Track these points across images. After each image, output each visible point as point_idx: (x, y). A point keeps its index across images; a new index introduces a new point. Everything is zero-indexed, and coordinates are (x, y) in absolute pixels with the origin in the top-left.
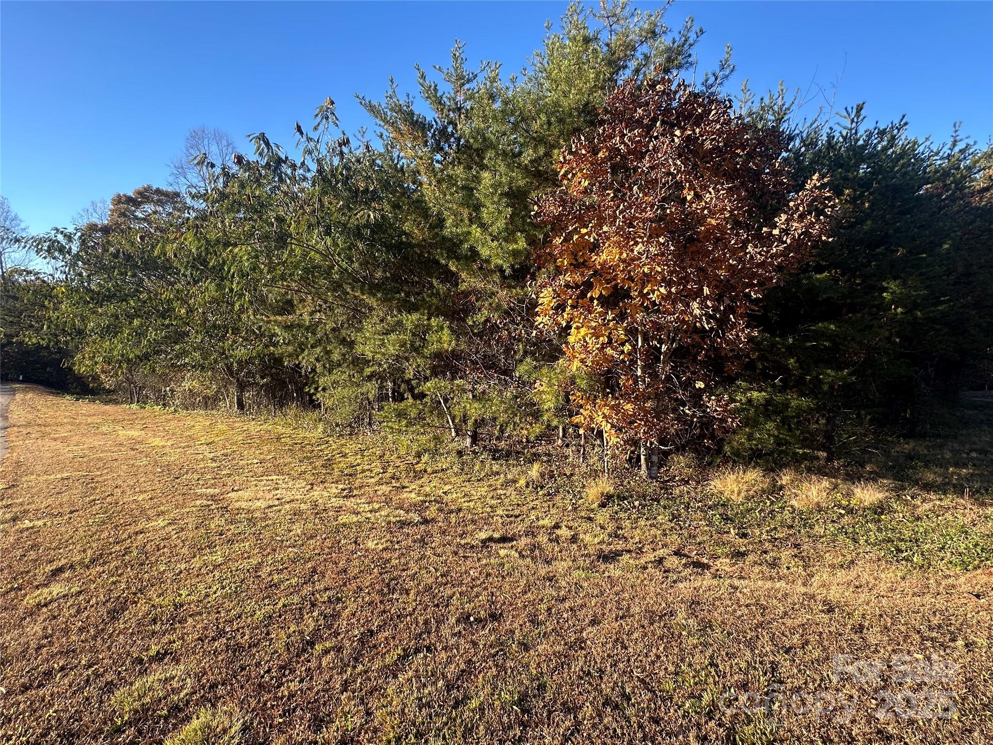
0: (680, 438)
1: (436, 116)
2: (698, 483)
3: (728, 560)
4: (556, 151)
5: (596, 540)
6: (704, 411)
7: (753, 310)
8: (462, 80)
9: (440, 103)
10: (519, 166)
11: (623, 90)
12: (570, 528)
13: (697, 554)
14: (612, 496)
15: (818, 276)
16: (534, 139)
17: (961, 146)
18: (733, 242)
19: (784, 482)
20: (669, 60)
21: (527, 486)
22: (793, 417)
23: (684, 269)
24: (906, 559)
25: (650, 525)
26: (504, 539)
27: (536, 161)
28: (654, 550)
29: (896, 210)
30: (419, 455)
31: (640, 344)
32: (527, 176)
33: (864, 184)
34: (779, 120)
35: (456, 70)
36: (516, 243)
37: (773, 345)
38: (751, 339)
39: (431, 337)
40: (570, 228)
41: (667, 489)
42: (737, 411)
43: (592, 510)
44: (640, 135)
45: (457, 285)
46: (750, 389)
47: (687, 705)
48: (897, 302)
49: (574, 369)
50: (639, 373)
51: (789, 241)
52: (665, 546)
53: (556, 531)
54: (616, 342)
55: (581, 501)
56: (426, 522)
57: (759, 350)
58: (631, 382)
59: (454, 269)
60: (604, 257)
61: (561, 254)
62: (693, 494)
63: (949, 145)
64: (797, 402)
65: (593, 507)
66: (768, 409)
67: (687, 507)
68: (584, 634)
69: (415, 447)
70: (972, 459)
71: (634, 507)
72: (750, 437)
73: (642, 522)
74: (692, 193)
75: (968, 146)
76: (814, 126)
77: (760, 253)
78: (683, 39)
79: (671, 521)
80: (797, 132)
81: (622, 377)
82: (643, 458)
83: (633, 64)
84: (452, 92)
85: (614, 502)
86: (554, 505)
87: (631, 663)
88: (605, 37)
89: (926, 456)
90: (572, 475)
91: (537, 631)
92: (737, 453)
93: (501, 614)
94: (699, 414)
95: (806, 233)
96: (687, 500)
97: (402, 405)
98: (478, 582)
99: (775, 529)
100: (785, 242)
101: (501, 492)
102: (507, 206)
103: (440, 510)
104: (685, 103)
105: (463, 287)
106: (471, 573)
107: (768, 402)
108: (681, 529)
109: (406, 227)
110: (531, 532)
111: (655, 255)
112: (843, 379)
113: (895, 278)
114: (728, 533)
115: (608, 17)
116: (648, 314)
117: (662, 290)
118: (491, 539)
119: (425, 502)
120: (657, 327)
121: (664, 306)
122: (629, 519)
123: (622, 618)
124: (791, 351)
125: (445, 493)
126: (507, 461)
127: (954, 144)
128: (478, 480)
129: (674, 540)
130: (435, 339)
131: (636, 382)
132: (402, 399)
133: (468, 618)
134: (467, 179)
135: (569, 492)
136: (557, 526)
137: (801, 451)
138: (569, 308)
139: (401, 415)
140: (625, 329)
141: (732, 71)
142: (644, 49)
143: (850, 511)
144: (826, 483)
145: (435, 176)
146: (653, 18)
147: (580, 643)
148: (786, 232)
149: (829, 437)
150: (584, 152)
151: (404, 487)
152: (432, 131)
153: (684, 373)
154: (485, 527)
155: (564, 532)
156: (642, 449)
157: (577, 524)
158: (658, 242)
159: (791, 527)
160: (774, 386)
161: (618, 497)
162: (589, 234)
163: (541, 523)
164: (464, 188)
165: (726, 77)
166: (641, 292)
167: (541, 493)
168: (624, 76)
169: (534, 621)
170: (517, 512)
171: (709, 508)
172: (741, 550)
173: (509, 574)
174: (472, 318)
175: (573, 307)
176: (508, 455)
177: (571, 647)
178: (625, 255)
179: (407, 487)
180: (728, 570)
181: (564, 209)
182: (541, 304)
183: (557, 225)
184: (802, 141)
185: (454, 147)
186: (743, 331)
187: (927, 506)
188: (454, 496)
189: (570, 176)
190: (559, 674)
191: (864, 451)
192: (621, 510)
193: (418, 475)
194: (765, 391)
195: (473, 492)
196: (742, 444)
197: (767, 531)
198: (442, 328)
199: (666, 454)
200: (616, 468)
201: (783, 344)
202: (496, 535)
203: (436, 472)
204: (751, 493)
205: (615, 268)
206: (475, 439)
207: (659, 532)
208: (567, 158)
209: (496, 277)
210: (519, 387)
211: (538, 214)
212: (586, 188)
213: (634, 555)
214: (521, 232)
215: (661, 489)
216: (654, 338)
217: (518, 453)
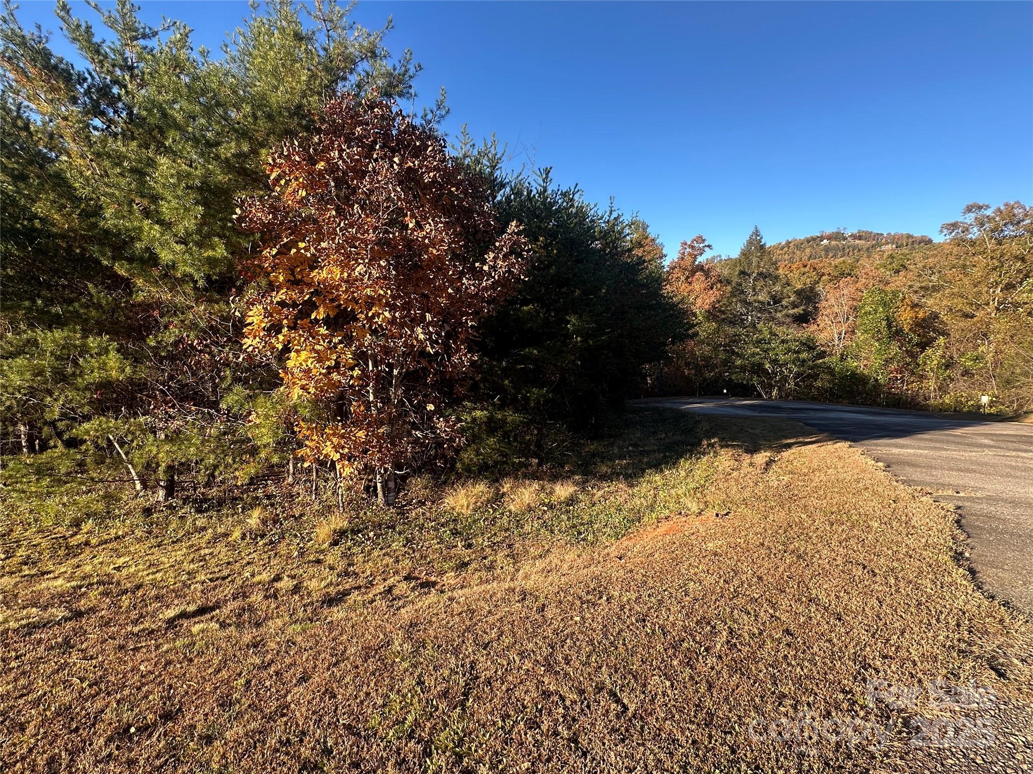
0: (416, 461)
1: (92, 67)
2: (433, 502)
3: (453, 574)
4: (263, 151)
5: (323, 584)
6: (434, 433)
7: (475, 336)
8: (133, 33)
9: (98, 52)
10: (217, 157)
11: (341, 103)
12: (293, 577)
13: (427, 574)
14: (346, 531)
15: (525, 308)
16: (236, 131)
17: (615, 215)
18: (451, 273)
19: (505, 490)
20: (390, 85)
21: (243, 537)
22: (511, 431)
23: (407, 294)
24: (583, 540)
25: (384, 555)
26: (202, 611)
27: (239, 155)
28: (385, 580)
29: (574, 259)
30: (77, 524)
31: (371, 368)
32: (229, 172)
33: (552, 234)
34: (493, 167)
35: (124, 16)
36: (214, 249)
37: (492, 368)
38: (473, 363)
39: (88, 363)
40: (285, 240)
41: (404, 514)
42: (462, 430)
43: (322, 551)
44: (358, 154)
45: (130, 294)
46: (475, 409)
47: (391, 734)
48: (577, 332)
49: (296, 397)
50: (371, 398)
51: (496, 277)
52: (397, 572)
53: (275, 584)
54: (344, 366)
55: (310, 544)
56: (78, 615)
57: (482, 372)
58: (362, 408)
59: (122, 272)
60: (324, 274)
61: (275, 268)
62: (428, 514)
63: (608, 213)
64: (511, 417)
65: (323, 547)
66: (492, 426)
67: (422, 527)
68: (289, 698)
69: (72, 513)
70: (630, 451)
71: (369, 539)
72: (478, 454)
73: (376, 553)
74: (414, 221)
75: (619, 217)
76: (520, 178)
77: (473, 285)
78: (403, 69)
79: (404, 546)
80: (507, 180)
81: (354, 403)
82: (379, 485)
83: (354, 79)
84: (118, 43)
85: (347, 537)
86: (276, 554)
87: (339, 712)
88: (321, 39)
89: (603, 452)
90: (301, 515)
91: (226, 715)
92: (468, 469)
93: (180, 709)
94: (430, 435)
95: (509, 271)
96: (422, 521)
97: (44, 457)
98: (152, 677)
99: (495, 534)
100: (494, 277)
101: (207, 551)
102: (197, 203)
103: (105, 594)
104: (405, 132)
105: (140, 297)
106: (142, 668)
107: (490, 419)
108: (414, 552)
109: (39, 208)
110: (243, 593)
111: (377, 278)
112: (544, 396)
113: (575, 313)
114: (456, 546)
115: (324, 21)
116: (377, 338)
117: (387, 314)
118: (184, 615)
119: (80, 587)
120: (387, 351)
121: (390, 330)
122: (362, 552)
123: (335, 665)
124: (506, 373)
125: (118, 569)
126: (219, 511)
127: (611, 213)
128: (173, 542)
129: (406, 564)
130: (96, 365)
131: (368, 408)
132: (44, 447)
133: (127, 730)
134: (140, 161)
135: (296, 536)
136: (278, 578)
137: (517, 461)
138: (286, 329)
139: (40, 472)
140: (354, 354)
141: (447, 112)
142: (364, 66)
143: (551, 507)
144: (536, 486)
145: (91, 146)
146: (372, 38)
147: (283, 709)
148: (494, 268)
149: (539, 445)
150: (297, 159)
151: (43, 574)
152: (85, 85)
153: (416, 396)
154: (176, 602)
155: (286, 583)
156: (378, 477)
157: (301, 571)
158: (379, 265)
159: (507, 530)
160: (494, 405)
161: (352, 530)
162: (307, 249)
163: (257, 578)
164: (133, 170)
165: (443, 117)
166: (367, 315)
167: (261, 543)
168: (341, 88)
169: (225, 703)
170: (225, 573)
171: (442, 525)
172: (466, 560)
173: (200, 654)
174: (156, 337)
175: (290, 328)
176: (221, 503)
177: (270, 718)
178: (346, 275)
179: (50, 572)
180: (453, 582)
181: (275, 218)
182: (250, 324)
183: (269, 235)
184: (512, 189)
185: (124, 115)
186: (465, 355)
187: (600, 493)
188: (132, 570)
189: (283, 182)
190: (249, 757)
191: (563, 455)
192: (354, 544)
193: (72, 552)
194: (487, 410)
195: (165, 560)
196: (471, 460)
197: (488, 538)
198: (107, 352)
199: (404, 478)
200: (351, 501)
201: (499, 367)
202: (192, 608)
203: (106, 542)
204: (479, 504)
205: (337, 288)
206: (170, 490)
207: (392, 560)
208: (278, 161)
209: (188, 288)
210: (229, 421)
211: (241, 219)
212: (303, 198)
213: (363, 590)
214: (220, 237)
215: (398, 514)
216: (382, 362)
217: (236, 499)
